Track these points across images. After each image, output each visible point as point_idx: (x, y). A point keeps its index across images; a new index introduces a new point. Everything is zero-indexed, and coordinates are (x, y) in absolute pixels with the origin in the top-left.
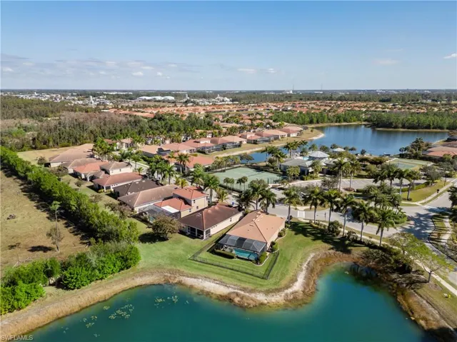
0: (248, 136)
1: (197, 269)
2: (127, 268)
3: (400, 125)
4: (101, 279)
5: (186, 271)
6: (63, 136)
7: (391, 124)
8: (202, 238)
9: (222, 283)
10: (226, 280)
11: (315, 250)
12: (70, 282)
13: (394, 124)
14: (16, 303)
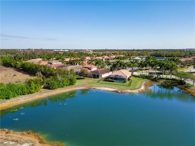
0: (105, 57)
1: (100, 85)
2: (72, 85)
3: (165, 56)
4: (62, 87)
5: (96, 86)
6: (27, 56)
7: (161, 55)
8: (99, 78)
9: (112, 88)
10: (113, 87)
11: (145, 81)
12: (51, 86)
13: (162, 55)
14: (31, 90)
